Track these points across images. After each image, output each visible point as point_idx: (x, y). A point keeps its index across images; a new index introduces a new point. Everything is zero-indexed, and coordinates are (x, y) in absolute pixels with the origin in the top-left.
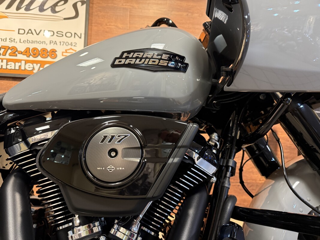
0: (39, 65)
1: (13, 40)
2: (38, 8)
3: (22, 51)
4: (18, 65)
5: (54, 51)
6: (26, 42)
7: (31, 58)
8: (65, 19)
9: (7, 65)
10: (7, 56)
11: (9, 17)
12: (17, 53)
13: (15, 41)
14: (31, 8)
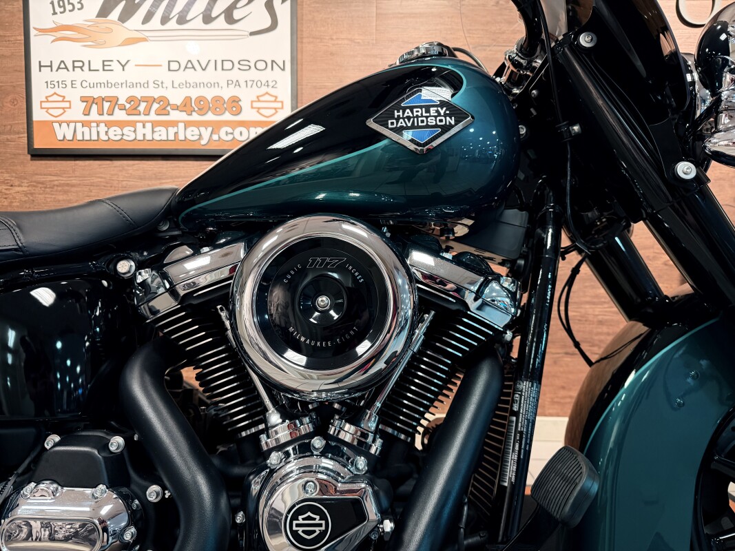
0: (210, 129)
1: (159, 83)
2: (201, 15)
3: (179, 105)
4: (172, 131)
5: (235, 101)
6: (184, 86)
7: (195, 117)
8: (252, 34)
9: (153, 132)
10: (153, 117)
11: (151, 38)
12: (169, 108)
13: (164, 85)
14: (188, 18)
